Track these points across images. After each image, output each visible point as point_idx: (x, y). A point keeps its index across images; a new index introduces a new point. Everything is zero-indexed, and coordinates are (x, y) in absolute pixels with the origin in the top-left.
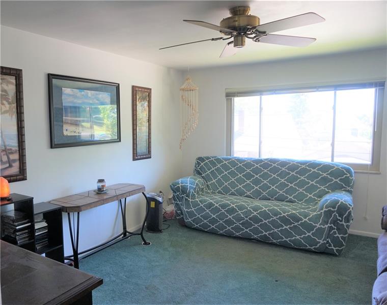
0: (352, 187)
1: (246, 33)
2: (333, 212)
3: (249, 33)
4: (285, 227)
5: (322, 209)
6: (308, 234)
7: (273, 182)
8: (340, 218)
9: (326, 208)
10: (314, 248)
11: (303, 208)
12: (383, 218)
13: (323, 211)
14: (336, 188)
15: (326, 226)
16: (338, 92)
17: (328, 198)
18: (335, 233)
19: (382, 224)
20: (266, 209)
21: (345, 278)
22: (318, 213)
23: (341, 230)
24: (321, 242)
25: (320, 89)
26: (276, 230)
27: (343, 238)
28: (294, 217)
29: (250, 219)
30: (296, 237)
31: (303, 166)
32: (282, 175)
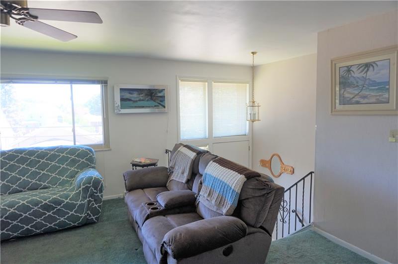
0: (95, 164)
1: (11, 11)
2: (90, 187)
3: (16, 12)
4: (48, 214)
5: (80, 187)
6: (71, 213)
7: (23, 172)
8: (96, 191)
9: (83, 185)
10: (78, 224)
11: (61, 191)
12: (125, 183)
13: (81, 189)
14: (84, 167)
15: (86, 201)
16: (73, 85)
17: (83, 177)
18: (93, 204)
19: (126, 187)
20: (24, 202)
21: (110, 238)
22: (77, 191)
23: (98, 200)
24: (83, 215)
25: (58, 82)
26: (39, 220)
27: (99, 207)
28: (56, 201)
29: (6, 218)
30: (60, 219)
31: (52, 152)
32: (32, 164)
